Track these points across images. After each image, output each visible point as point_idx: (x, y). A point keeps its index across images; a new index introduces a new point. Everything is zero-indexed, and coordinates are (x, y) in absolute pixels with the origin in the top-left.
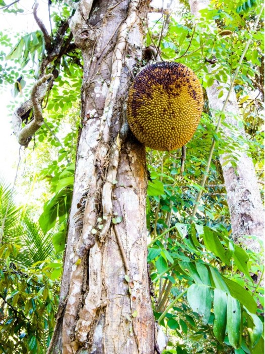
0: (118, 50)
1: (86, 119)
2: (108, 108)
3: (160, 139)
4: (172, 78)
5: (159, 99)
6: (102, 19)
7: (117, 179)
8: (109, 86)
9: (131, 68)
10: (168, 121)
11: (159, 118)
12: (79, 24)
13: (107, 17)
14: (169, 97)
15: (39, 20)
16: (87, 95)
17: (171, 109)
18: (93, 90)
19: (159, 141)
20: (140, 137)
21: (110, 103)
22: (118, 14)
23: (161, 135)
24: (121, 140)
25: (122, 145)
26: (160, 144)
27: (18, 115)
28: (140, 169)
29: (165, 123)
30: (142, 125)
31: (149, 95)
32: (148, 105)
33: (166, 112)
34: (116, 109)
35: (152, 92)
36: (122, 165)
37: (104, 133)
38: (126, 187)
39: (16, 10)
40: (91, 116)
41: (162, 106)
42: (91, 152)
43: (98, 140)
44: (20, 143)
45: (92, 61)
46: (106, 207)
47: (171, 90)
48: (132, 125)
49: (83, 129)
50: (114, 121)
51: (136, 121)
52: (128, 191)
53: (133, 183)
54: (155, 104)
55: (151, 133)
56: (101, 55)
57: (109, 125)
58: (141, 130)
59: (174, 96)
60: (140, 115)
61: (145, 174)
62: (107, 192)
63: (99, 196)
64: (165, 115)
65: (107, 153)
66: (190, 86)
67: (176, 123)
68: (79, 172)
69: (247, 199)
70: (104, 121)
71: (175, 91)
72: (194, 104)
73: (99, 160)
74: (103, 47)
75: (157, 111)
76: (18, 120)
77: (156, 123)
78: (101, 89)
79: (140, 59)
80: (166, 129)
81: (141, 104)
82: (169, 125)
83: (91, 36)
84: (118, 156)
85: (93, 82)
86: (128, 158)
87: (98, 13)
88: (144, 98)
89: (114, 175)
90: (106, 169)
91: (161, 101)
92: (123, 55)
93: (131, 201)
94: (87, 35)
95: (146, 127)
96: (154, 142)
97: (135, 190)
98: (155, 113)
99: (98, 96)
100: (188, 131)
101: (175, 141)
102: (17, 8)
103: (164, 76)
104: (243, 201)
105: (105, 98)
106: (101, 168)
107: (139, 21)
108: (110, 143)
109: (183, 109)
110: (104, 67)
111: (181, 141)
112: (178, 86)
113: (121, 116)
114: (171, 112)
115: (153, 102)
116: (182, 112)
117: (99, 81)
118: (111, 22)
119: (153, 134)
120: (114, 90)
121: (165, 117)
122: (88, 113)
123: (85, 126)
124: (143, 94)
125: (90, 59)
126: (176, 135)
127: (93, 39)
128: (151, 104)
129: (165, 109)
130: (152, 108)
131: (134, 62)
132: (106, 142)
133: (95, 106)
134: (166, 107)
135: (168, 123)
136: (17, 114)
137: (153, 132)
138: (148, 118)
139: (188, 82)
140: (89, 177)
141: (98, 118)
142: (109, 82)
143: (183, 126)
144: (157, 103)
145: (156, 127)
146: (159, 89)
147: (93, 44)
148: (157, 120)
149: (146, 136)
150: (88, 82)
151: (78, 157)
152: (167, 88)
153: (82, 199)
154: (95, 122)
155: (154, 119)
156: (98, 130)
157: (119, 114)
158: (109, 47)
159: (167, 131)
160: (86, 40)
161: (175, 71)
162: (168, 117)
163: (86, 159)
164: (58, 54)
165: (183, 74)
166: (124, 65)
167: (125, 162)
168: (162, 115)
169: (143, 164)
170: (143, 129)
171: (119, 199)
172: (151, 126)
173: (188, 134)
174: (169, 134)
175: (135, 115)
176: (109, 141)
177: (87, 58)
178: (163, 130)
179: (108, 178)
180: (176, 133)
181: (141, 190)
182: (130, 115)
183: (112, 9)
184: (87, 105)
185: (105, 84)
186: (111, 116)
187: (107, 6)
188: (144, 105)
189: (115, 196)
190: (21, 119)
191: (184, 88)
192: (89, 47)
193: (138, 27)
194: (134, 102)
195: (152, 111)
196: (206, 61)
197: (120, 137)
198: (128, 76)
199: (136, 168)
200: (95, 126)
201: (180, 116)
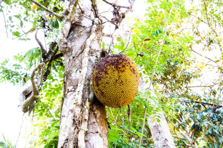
0: (85, 52)
1: (66, 92)
2: (80, 84)
3: (115, 99)
4: (119, 62)
5: (112, 74)
6: (75, 37)
7: (88, 128)
8: (80, 72)
9: (94, 62)
10: (119, 87)
11: (113, 85)
12: (62, 40)
13: (78, 36)
14: (119, 72)
15: (38, 40)
16: (67, 78)
17: (120, 80)
18: (71, 75)
19: (114, 101)
20: (102, 99)
21: (82, 81)
22: (85, 34)
23: (115, 97)
24: (90, 103)
25: (90, 106)
26: (115, 102)
27: (24, 95)
28: (102, 121)
29: (117, 89)
30: (103, 91)
31: (106, 72)
32: (106, 78)
33: (118, 82)
34: (85, 85)
35: (108, 70)
36: (91, 119)
37: (78, 99)
38: (94, 133)
39: (26, 39)
40: (70, 90)
41: (115, 78)
42: (70, 112)
43: (74, 104)
44: (23, 111)
45: (70, 60)
46: (81, 147)
47: (120, 68)
48: (96, 92)
49: (65, 99)
50: (84, 92)
51: (99, 89)
52: (96, 135)
53: (99, 130)
54: (110, 77)
55: (108, 96)
56: (75, 56)
57: (82, 94)
58: (102, 94)
59: (122, 72)
60: (101, 85)
61: (106, 124)
62: (81, 137)
63: (76, 140)
64: (117, 84)
65: (81, 111)
66: (131, 66)
67: (124, 88)
68: (62, 126)
69: (166, 145)
70: (78, 92)
71: (122, 69)
72: (134, 77)
73: (75, 116)
74: (77, 51)
75: (112, 82)
76: (23, 97)
77: (112, 89)
78: (76, 74)
79: (99, 56)
80: (118, 92)
81: (102, 78)
82: (120, 90)
83: (69, 45)
84: (88, 113)
85: (71, 71)
86: (94, 114)
87: (73, 35)
88: (103, 74)
89: (86, 125)
90: (80, 122)
91: (114, 75)
92: (88, 55)
93: (98, 142)
94: (67, 45)
95: (105, 92)
96: (111, 102)
97: (100, 135)
98: (110, 83)
99: (74, 78)
100: (132, 93)
101: (124, 100)
102: (26, 38)
103: (114, 61)
104: (164, 146)
105: (78, 79)
106: (77, 121)
107: (97, 38)
108: (82, 105)
109: (128, 80)
110: (77, 62)
111: (128, 100)
112: (124, 66)
113: (89, 89)
114: (121, 81)
115: (109, 76)
116: (128, 81)
117: (74, 70)
118: (81, 38)
119: (110, 96)
120: (84, 74)
121: (117, 85)
122: (68, 89)
123: (66, 96)
124: (102, 72)
125: (69, 58)
126: (125, 96)
127: (70, 47)
128: (107, 77)
129: (116, 80)
130: (108, 80)
131: (95, 58)
132: (80, 104)
133: (72, 84)
134: (117, 79)
135: (119, 88)
136: (22, 94)
137: (110, 95)
138: (106, 86)
139: (129, 64)
140: (69, 128)
141: (74, 91)
142: (80, 70)
143: (128, 90)
144: (111, 77)
145: (112, 91)
146: (112, 68)
147: (70, 50)
148: (112, 87)
149: (106, 98)
150: (68, 71)
151: (61, 117)
152: (117, 67)
153: (64, 144)
154: (72, 94)
155: (110, 87)
156: (74, 98)
157: (87, 87)
158: (80, 51)
159: (119, 94)
160: (66, 47)
161: (121, 58)
162: (119, 84)
163: (67, 117)
164: (50, 60)
165: (126, 60)
166: (90, 60)
167: (92, 117)
168: (115, 83)
169: (104, 118)
170: (104, 94)
171: (90, 141)
172: (108, 91)
173: (132, 95)
174: (120, 96)
175: (98, 85)
176: (82, 104)
177: (67, 58)
178: (116, 93)
179: (82, 127)
180: (125, 95)
181: (104, 134)
182: (95, 86)
183: (81, 32)
184: (67, 84)
185: (78, 71)
186: (83, 89)
187: (78, 31)
188: (103, 79)
189: (87, 139)
190: (25, 96)
191: (127, 67)
192: (68, 52)
193: (97, 41)
194: (97, 77)
195: (108, 82)
196: (138, 55)
197: (88, 101)
198: (92, 66)
199: (100, 120)
200: (72, 96)
201: (127, 84)
